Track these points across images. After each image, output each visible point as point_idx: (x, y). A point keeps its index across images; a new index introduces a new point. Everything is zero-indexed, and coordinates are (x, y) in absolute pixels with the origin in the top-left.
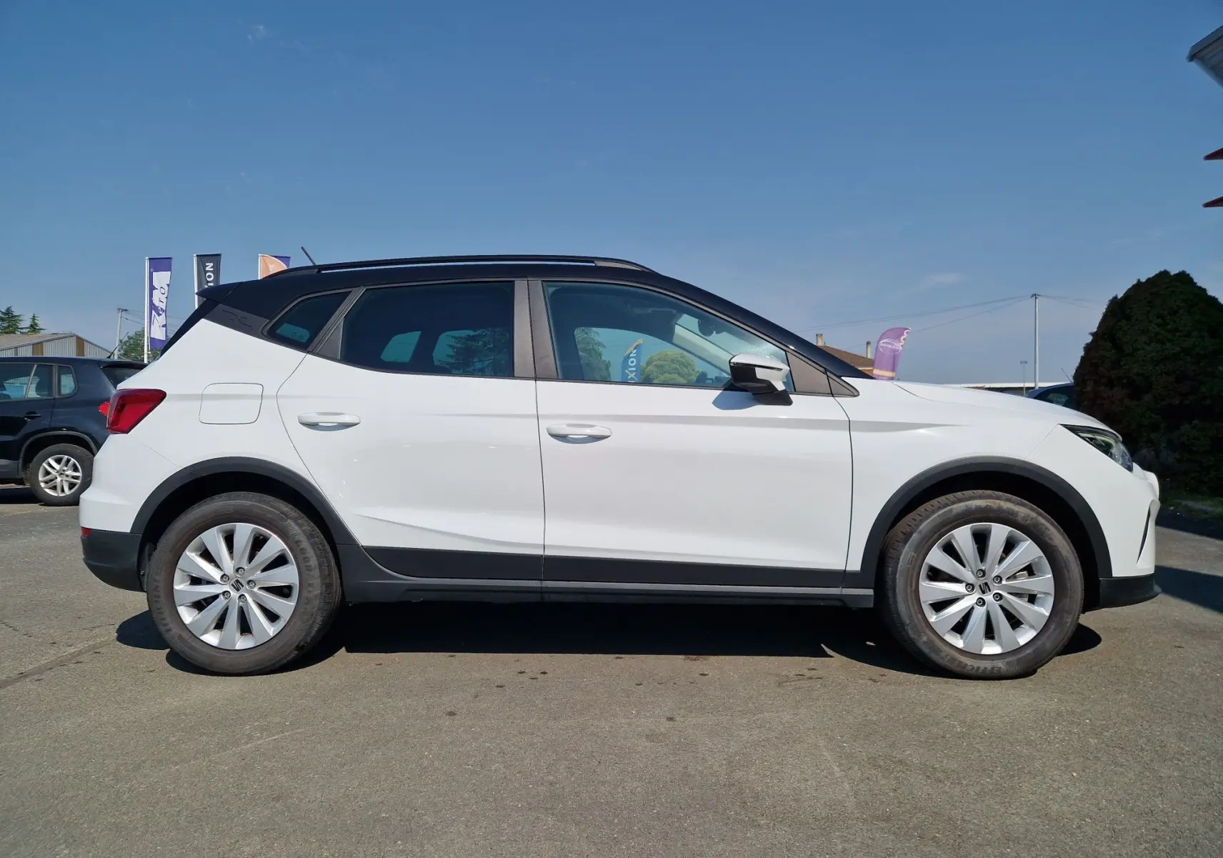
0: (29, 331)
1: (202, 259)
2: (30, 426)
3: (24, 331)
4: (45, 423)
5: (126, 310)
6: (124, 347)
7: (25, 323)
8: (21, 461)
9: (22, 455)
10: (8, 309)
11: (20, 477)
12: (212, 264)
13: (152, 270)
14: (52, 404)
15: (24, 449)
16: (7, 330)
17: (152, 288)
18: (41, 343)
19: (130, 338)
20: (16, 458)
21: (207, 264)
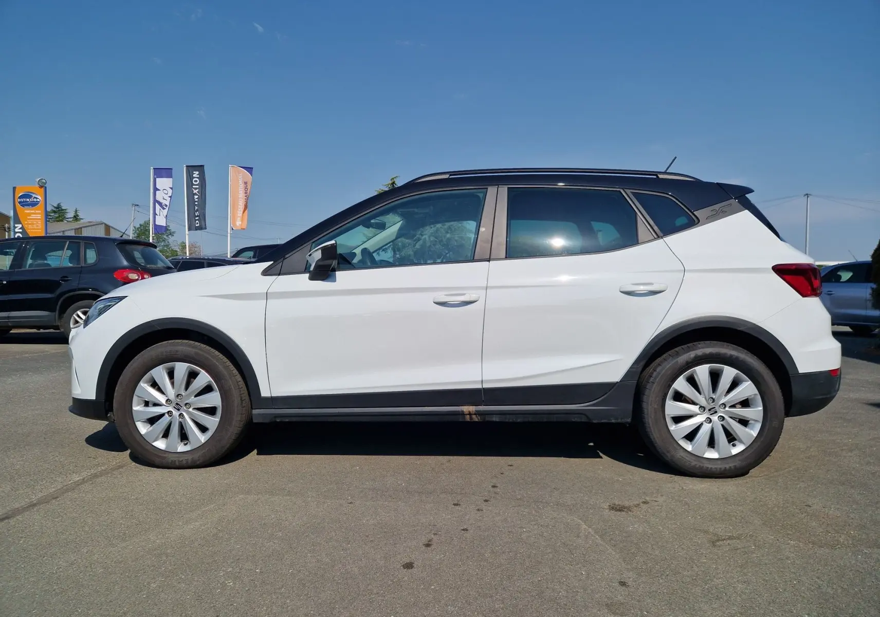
0: (73, 220)
1: (191, 168)
2: (64, 286)
3: (69, 220)
4: (74, 285)
5: (138, 205)
6: (137, 232)
7: (70, 214)
8: (57, 312)
9: (58, 308)
10: (59, 205)
11: (57, 324)
12: (197, 173)
13: (155, 176)
14: (80, 271)
15: (59, 303)
16: (58, 219)
17: (156, 189)
18: (81, 228)
19: (141, 225)
20: (55, 311)
21: (194, 172)
